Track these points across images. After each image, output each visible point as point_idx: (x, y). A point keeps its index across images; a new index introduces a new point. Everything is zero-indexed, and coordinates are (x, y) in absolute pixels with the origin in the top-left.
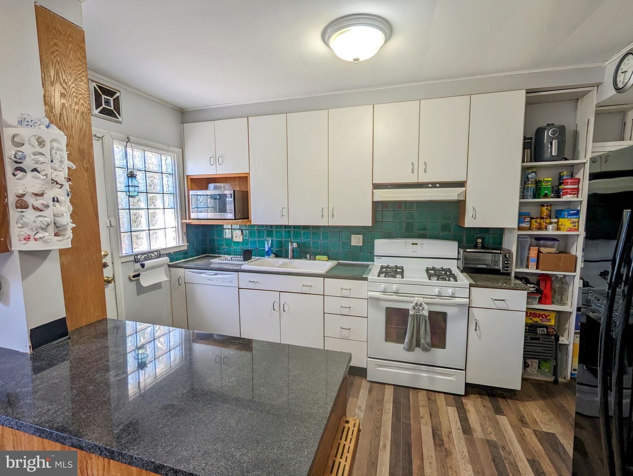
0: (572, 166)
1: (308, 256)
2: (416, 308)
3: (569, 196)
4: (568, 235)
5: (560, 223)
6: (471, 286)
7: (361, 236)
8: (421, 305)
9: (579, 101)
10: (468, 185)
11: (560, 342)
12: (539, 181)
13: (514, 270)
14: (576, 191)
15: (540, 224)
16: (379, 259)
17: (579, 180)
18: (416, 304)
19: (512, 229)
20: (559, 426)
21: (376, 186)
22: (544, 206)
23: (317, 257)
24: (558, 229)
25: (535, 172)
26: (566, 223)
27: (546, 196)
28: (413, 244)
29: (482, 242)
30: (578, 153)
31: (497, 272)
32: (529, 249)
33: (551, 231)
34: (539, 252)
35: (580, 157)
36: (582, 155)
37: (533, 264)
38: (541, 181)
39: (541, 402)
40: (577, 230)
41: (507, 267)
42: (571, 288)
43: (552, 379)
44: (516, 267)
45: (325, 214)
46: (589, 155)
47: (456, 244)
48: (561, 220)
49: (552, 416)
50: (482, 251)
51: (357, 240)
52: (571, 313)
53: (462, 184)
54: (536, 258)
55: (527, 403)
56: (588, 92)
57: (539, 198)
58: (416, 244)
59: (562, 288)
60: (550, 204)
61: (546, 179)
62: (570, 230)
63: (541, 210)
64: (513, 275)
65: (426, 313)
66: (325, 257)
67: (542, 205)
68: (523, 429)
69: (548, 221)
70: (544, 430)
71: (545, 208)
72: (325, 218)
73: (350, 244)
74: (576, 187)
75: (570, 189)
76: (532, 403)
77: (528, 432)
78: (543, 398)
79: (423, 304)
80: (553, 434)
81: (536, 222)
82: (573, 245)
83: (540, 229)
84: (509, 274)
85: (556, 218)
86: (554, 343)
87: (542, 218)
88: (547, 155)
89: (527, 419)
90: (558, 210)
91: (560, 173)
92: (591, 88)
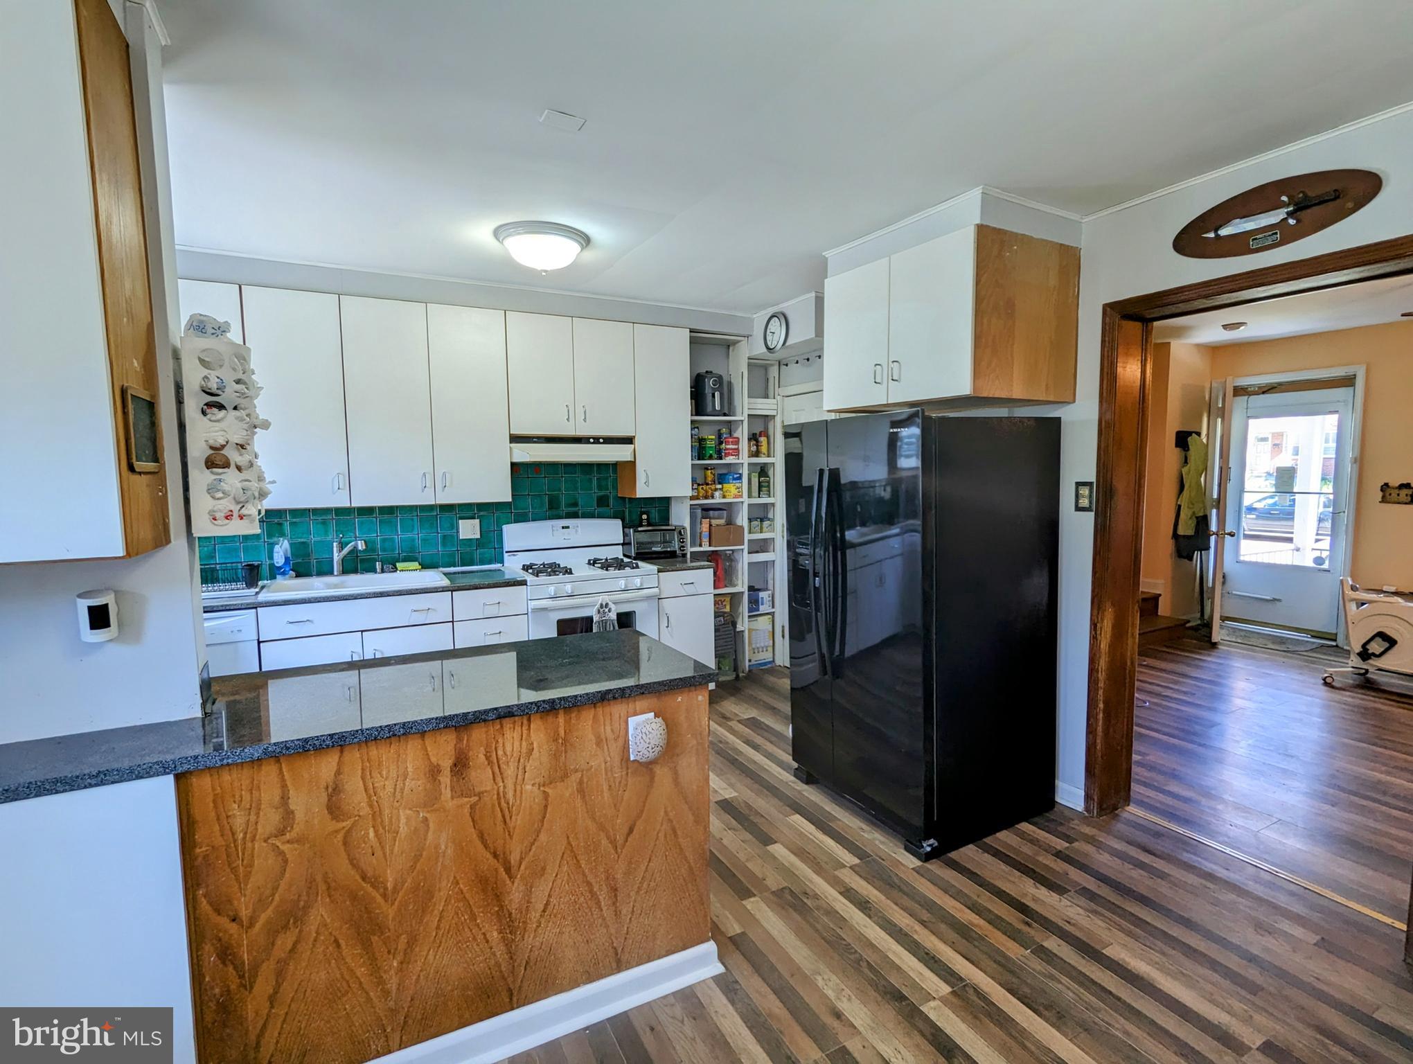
0: (730, 422)
1: (378, 566)
2: (601, 610)
3: (732, 457)
4: (731, 503)
5: (724, 490)
6: (659, 571)
7: (477, 521)
8: (607, 605)
9: (731, 348)
10: (637, 441)
11: (738, 630)
12: (702, 439)
13: (690, 549)
14: (736, 452)
15: (706, 491)
16: (513, 557)
17: (738, 438)
18: (601, 606)
19: (680, 499)
20: (755, 711)
21: (515, 439)
22: (708, 469)
23: (399, 565)
24: (724, 497)
25: (698, 428)
26: (731, 488)
27: (711, 457)
28: (563, 528)
29: (648, 519)
30: (735, 407)
31: (672, 555)
32: (701, 524)
33: (718, 499)
34: (710, 525)
35: (737, 413)
36: (738, 410)
37: (705, 541)
38: (705, 439)
39: (733, 699)
40: (741, 496)
41: (683, 547)
42: (740, 565)
43: (733, 677)
44: (691, 546)
45: (429, 483)
46: (746, 412)
47: (619, 522)
48: (725, 485)
49: (746, 705)
50: (650, 528)
51: (469, 529)
52: (743, 593)
53: (629, 440)
54: (708, 533)
55: (722, 703)
56: (739, 341)
57: (703, 459)
58: (568, 527)
59: (730, 566)
60: (713, 467)
61: (710, 437)
62: (736, 497)
63: (705, 475)
64: (689, 556)
65: (613, 616)
66: (415, 565)
67: (706, 468)
68: (729, 723)
69: (713, 487)
70: (746, 717)
71: (710, 471)
72: (430, 491)
73: (458, 536)
74: (736, 447)
75: (732, 449)
76: (725, 702)
77: (733, 724)
78: (732, 695)
79: (610, 603)
80: (753, 718)
81: (702, 488)
82: (739, 513)
83: (706, 497)
84: (684, 555)
85: (720, 483)
86: (732, 632)
87: (707, 484)
88: (709, 409)
89: (728, 715)
90: (721, 475)
91: (719, 430)
92: (742, 338)
